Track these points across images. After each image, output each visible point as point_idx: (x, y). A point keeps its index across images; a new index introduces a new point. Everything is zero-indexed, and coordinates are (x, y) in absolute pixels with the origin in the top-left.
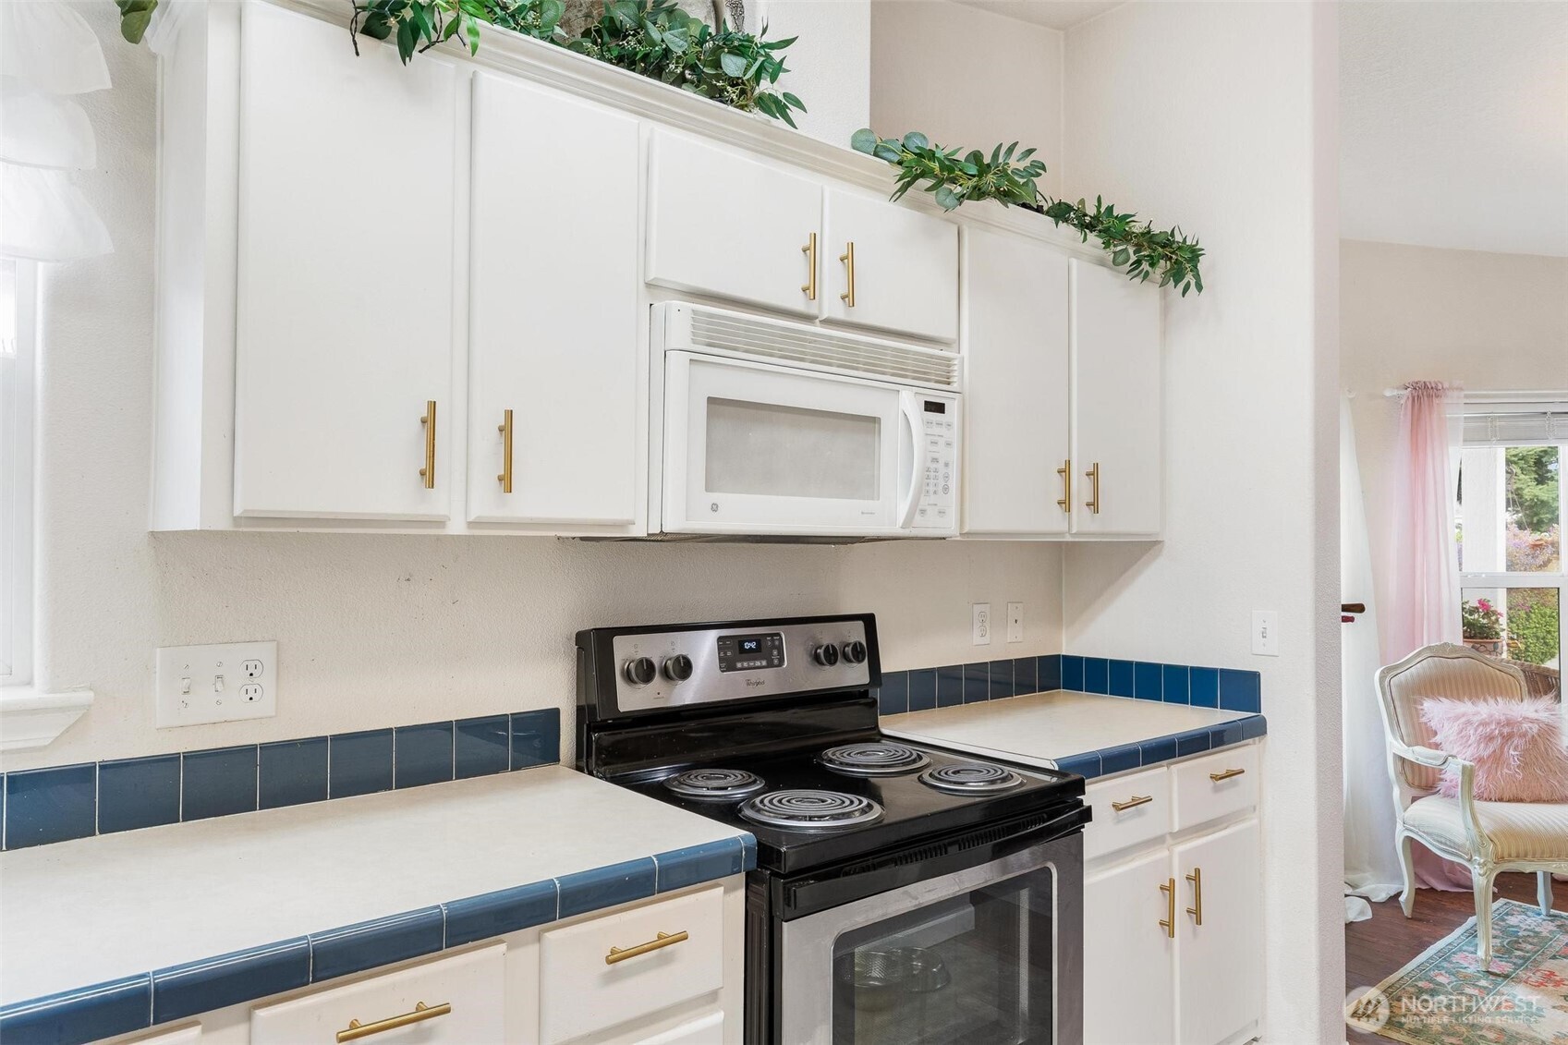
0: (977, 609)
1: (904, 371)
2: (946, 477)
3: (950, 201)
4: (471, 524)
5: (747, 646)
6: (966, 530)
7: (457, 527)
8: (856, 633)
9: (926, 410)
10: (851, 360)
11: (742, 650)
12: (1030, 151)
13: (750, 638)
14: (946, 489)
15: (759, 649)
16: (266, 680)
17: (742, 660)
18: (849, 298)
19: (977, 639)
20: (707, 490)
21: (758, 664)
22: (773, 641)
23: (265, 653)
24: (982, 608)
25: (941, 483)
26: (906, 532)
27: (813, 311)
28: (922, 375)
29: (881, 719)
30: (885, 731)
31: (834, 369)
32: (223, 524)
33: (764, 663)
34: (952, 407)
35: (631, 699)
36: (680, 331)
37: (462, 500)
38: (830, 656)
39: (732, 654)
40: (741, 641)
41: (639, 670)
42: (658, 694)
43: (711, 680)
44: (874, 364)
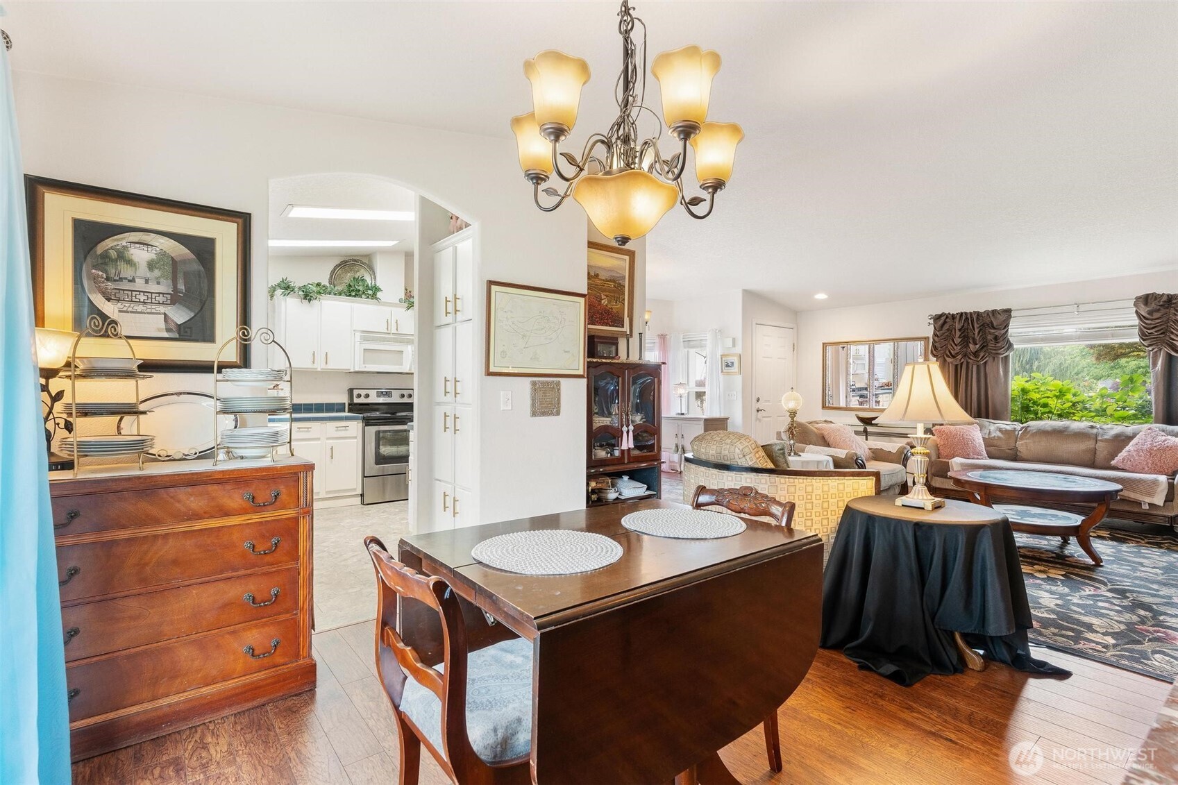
4: (322, 369)
5: (384, 394)
7: (319, 370)
8: (411, 392)
10: (395, 341)
15: (386, 394)
17: (383, 396)
18: (397, 329)
20: (364, 364)
21: (386, 397)
22: (390, 392)
26: (410, 372)
27: (389, 332)
31: (399, 343)
33: (388, 396)
35: (356, 401)
36: (358, 338)
37: (320, 366)
38: (403, 396)
39: (380, 394)
40: (382, 392)
41: (359, 396)
42: (362, 400)
43: (374, 398)
44: (401, 341)
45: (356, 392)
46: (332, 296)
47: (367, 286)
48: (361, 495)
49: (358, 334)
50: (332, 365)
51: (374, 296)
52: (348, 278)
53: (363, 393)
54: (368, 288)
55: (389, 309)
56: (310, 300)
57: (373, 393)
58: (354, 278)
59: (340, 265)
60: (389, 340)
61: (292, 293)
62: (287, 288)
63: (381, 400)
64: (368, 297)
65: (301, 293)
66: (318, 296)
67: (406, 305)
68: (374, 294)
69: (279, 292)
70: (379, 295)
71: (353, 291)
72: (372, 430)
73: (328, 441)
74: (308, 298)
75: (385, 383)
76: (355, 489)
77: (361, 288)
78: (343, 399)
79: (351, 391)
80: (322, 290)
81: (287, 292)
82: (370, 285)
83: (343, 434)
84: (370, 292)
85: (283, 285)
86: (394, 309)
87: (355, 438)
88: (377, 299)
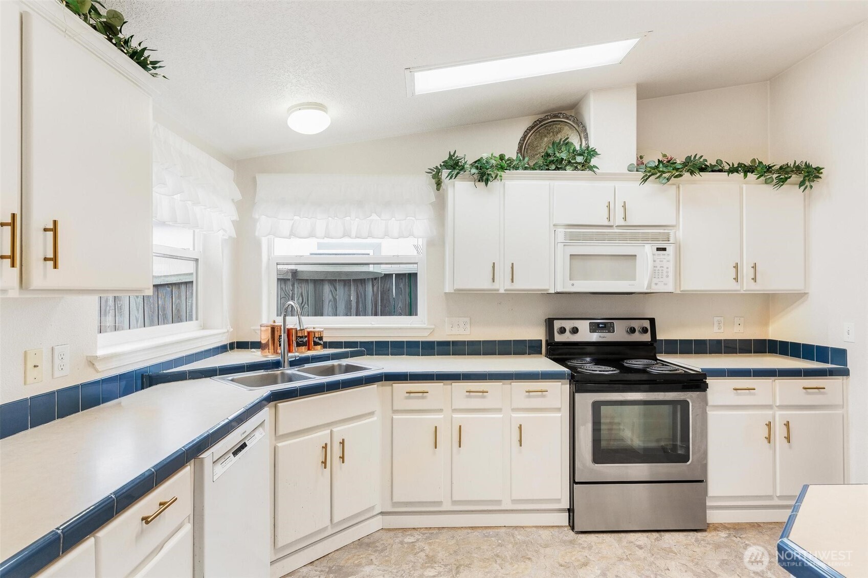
0: (716, 319)
1: (646, 239)
2: (667, 272)
3: (665, 181)
4: (505, 290)
5: (601, 326)
6: (682, 289)
7: (502, 291)
8: (647, 324)
9: (657, 250)
10: (623, 238)
11: (599, 327)
12: (702, 156)
13: (602, 323)
14: (667, 276)
15: (605, 327)
16: (468, 326)
17: (598, 330)
18: (625, 219)
19: (716, 329)
20: (570, 280)
21: (604, 331)
22: (610, 325)
23: (468, 319)
24: (719, 318)
25: (665, 274)
26: (649, 291)
27: (611, 223)
28: (655, 238)
29: (657, 355)
30: (658, 358)
31: (628, 242)
32: (453, 291)
33: (607, 331)
34: (670, 249)
35: (558, 338)
36: (561, 237)
37: (503, 285)
38: (632, 330)
39: (595, 328)
40: (599, 324)
41: (562, 331)
42: (568, 337)
43: (586, 335)
44: (634, 238)
45: (557, 324)
46: (520, 171)
47: (574, 150)
48: (569, 510)
49: (561, 231)
50: (522, 284)
51: (586, 166)
52: (544, 145)
53: (568, 325)
54: (575, 153)
55: (609, 185)
56: (487, 181)
57: (584, 326)
58: (553, 144)
59: (532, 127)
60: (612, 238)
61: (462, 172)
62: (454, 165)
63: (595, 337)
64: (576, 167)
65: (474, 171)
66: (500, 173)
67: (641, 174)
68: (587, 161)
69: (445, 173)
70: (594, 162)
71: (552, 163)
72: (586, 400)
73: (515, 415)
74: (484, 178)
75: (604, 310)
76: (558, 501)
77: (564, 155)
78: (538, 334)
79: (550, 323)
80: (505, 164)
81: (455, 172)
82: (578, 148)
83: (536, 402)
84: (580, 159)
85: (451, 163)
86: (619, 185)
87: (559, 410)
88: (591, 168)
